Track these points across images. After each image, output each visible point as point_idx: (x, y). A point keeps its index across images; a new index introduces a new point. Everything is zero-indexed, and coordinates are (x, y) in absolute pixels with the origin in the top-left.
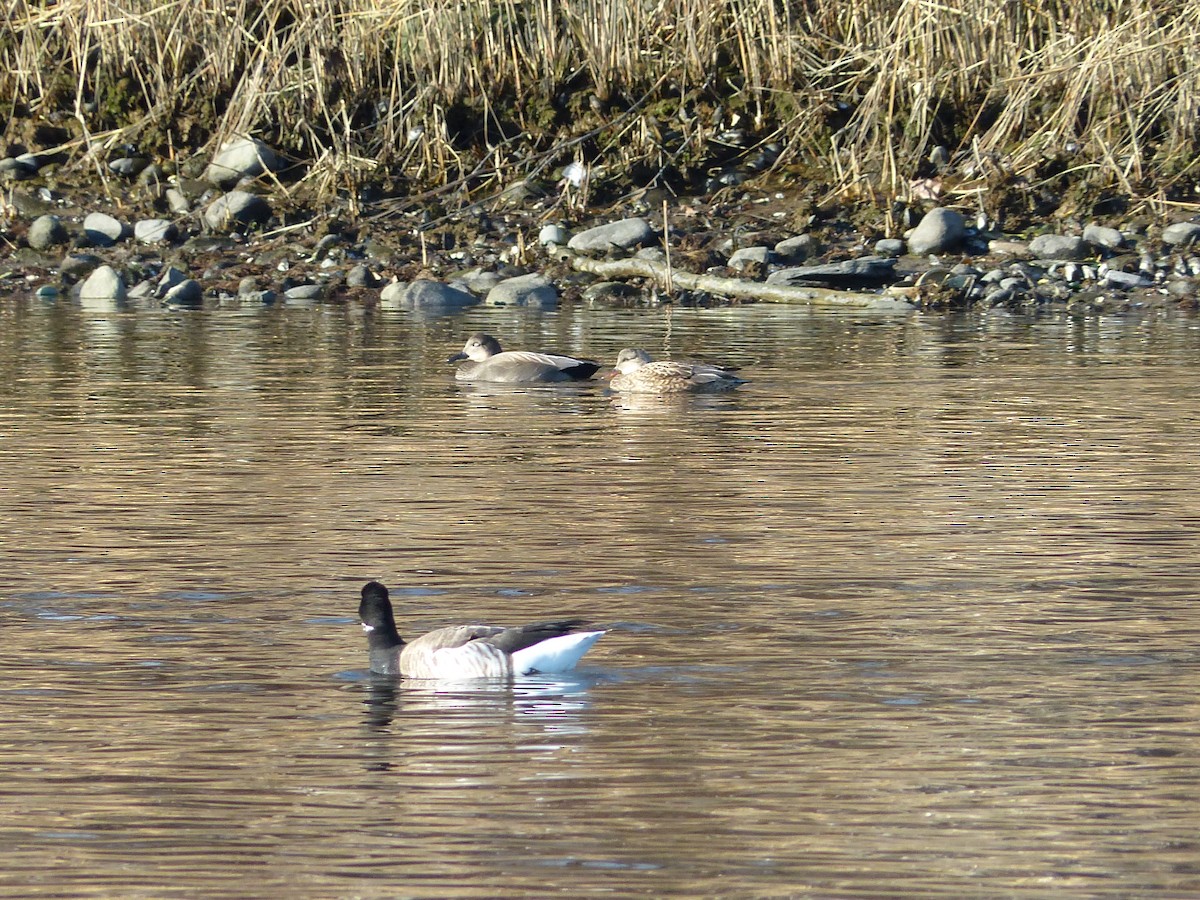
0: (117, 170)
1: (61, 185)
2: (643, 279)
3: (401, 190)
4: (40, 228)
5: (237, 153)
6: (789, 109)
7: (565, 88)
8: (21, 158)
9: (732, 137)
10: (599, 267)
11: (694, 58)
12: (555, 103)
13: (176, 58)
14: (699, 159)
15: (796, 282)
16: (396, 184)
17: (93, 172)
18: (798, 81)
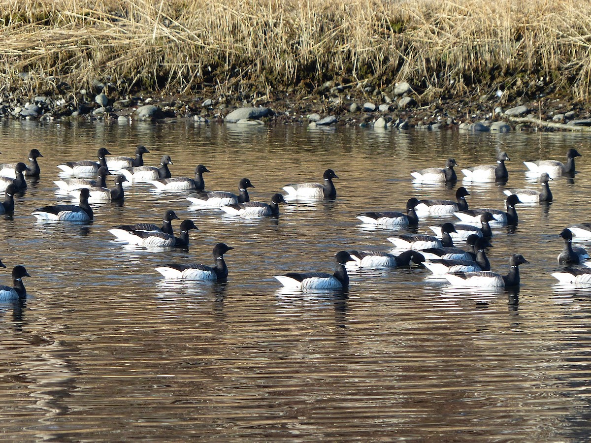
0: (367, 91)
1: (352, 95)
2: (531, 123)
3: (450, 97)
4: (353, 107)
5: (402, 86)
6: (557, 76)
7: (493, 69)
8: (339, 87)
9: (541, 83)
10: (518, 120)
11: (530, 61)
12: (490, 73)
13: (382, 59)
14: (534, 89)
15: (576, 124)
16: (449, 96)
17: (361, 91)
18: (559, 69)
